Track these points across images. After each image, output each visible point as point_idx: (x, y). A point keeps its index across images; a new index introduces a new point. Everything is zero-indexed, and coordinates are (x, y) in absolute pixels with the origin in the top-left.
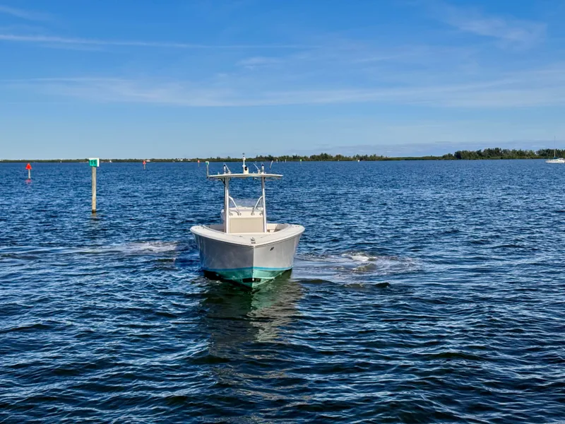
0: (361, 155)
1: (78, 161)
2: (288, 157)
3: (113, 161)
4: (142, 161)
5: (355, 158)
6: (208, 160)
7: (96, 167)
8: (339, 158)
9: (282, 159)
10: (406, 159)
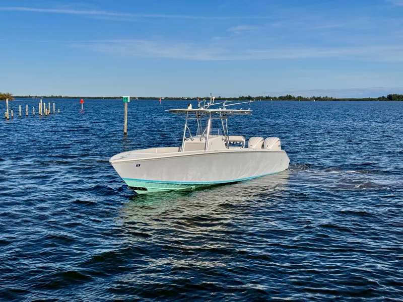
0: (316, 97)
1: (115, 98)
2: (262, 97)
3: (139, 98)
4: (159, 99)
5: (311, 99)
6: (204, 98)
7: (127, 102)
8: (300, 98)
9: (258, 98)
10: (350, 100)
